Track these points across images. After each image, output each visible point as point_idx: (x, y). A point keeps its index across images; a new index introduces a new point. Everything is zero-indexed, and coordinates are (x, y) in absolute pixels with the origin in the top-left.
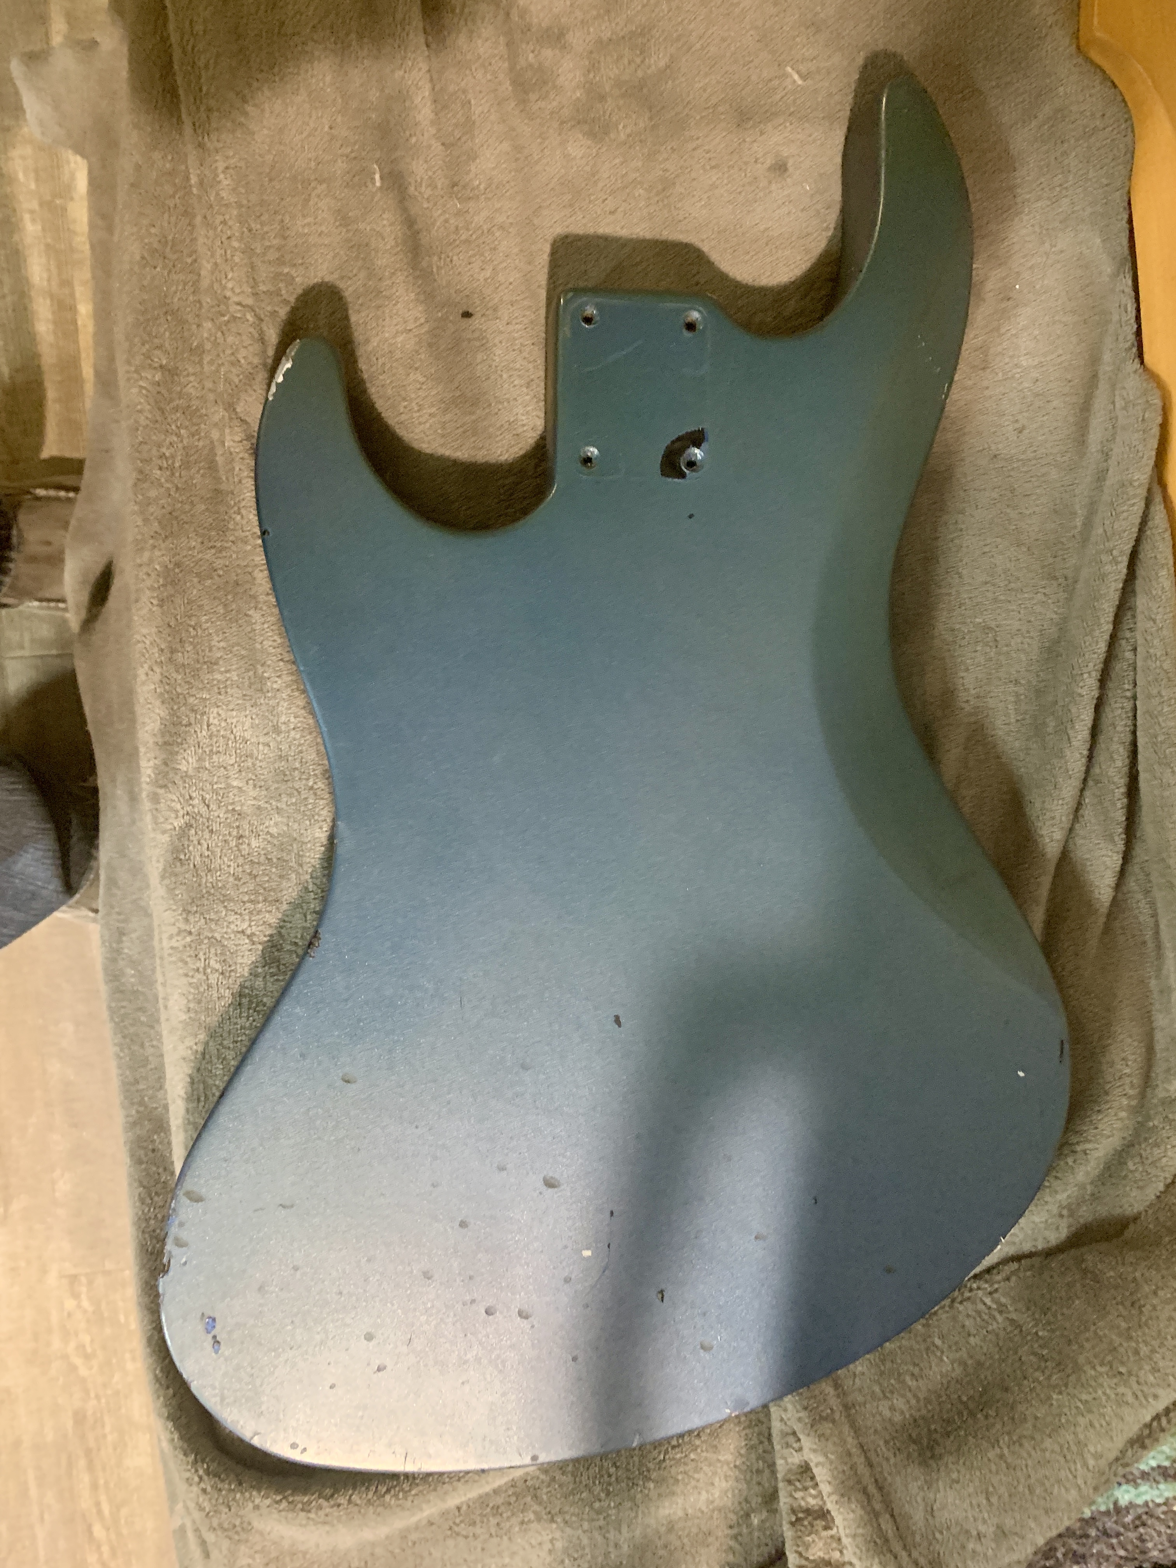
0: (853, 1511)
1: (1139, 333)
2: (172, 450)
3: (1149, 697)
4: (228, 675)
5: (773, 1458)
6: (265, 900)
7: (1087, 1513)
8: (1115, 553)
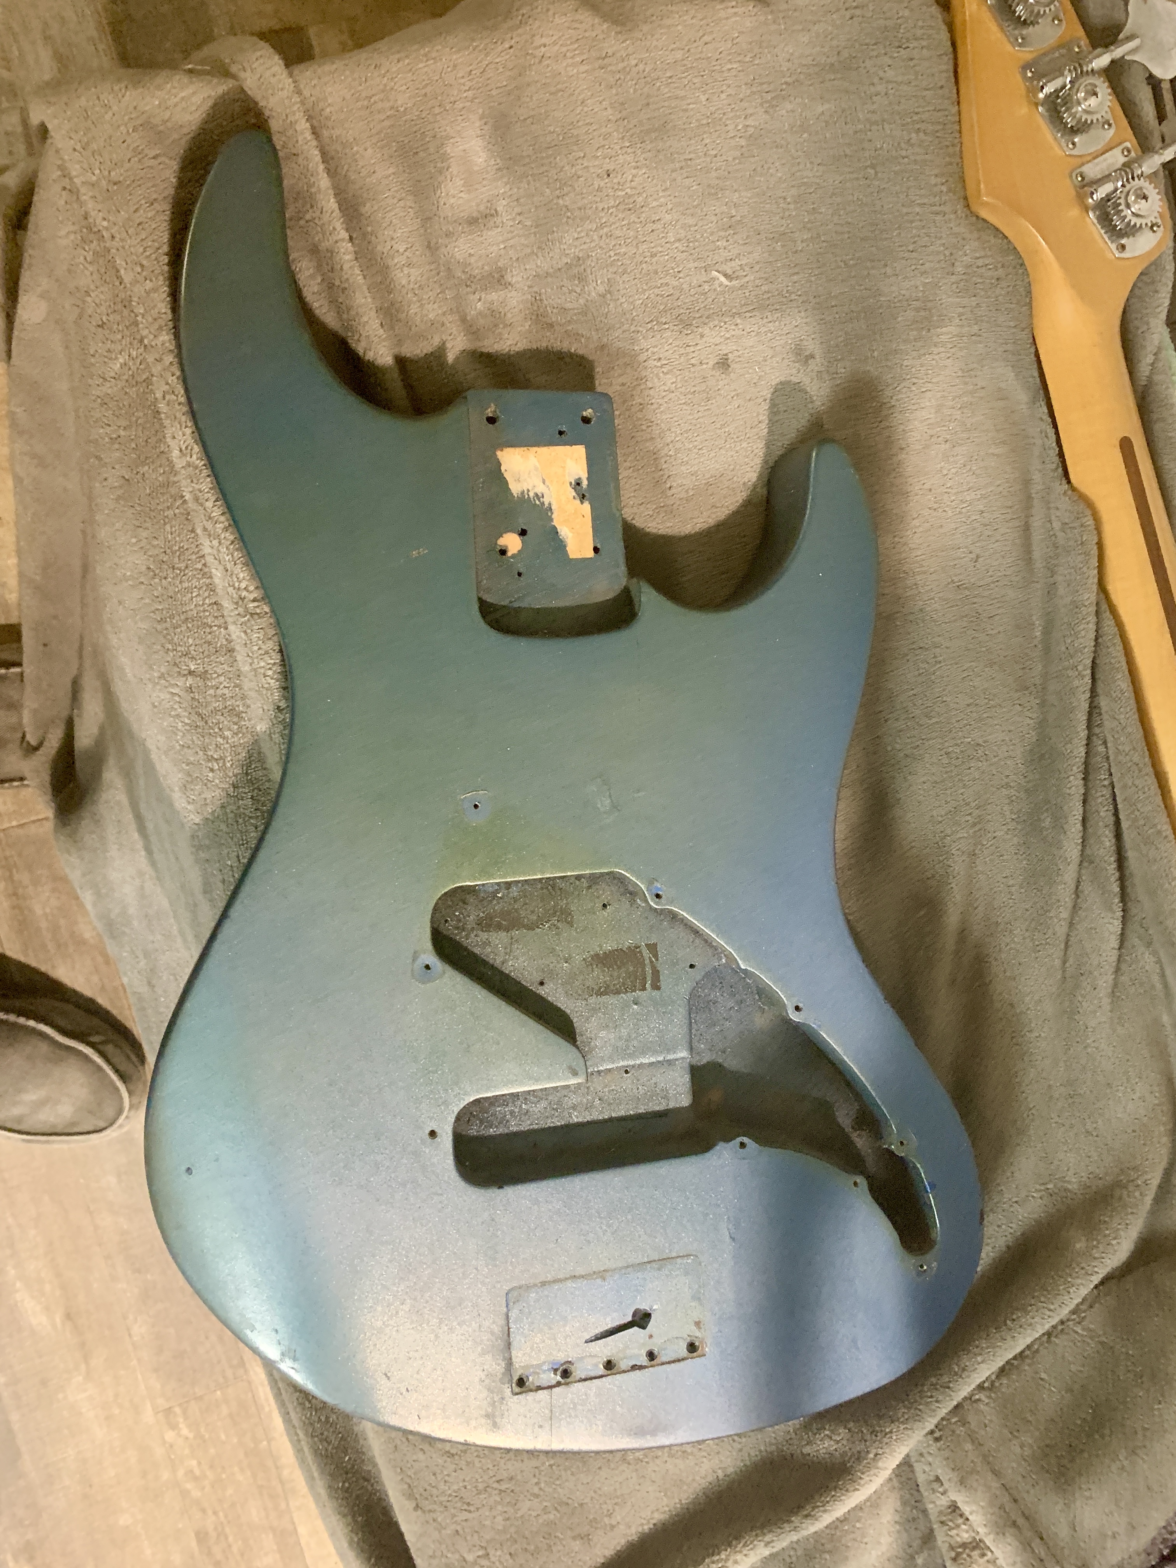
0: (1010, 1544)
1: (1061, 455)
2: (220, 753)
3: (1125, 786)
5: (924, 1504)
8: (1080, 668)
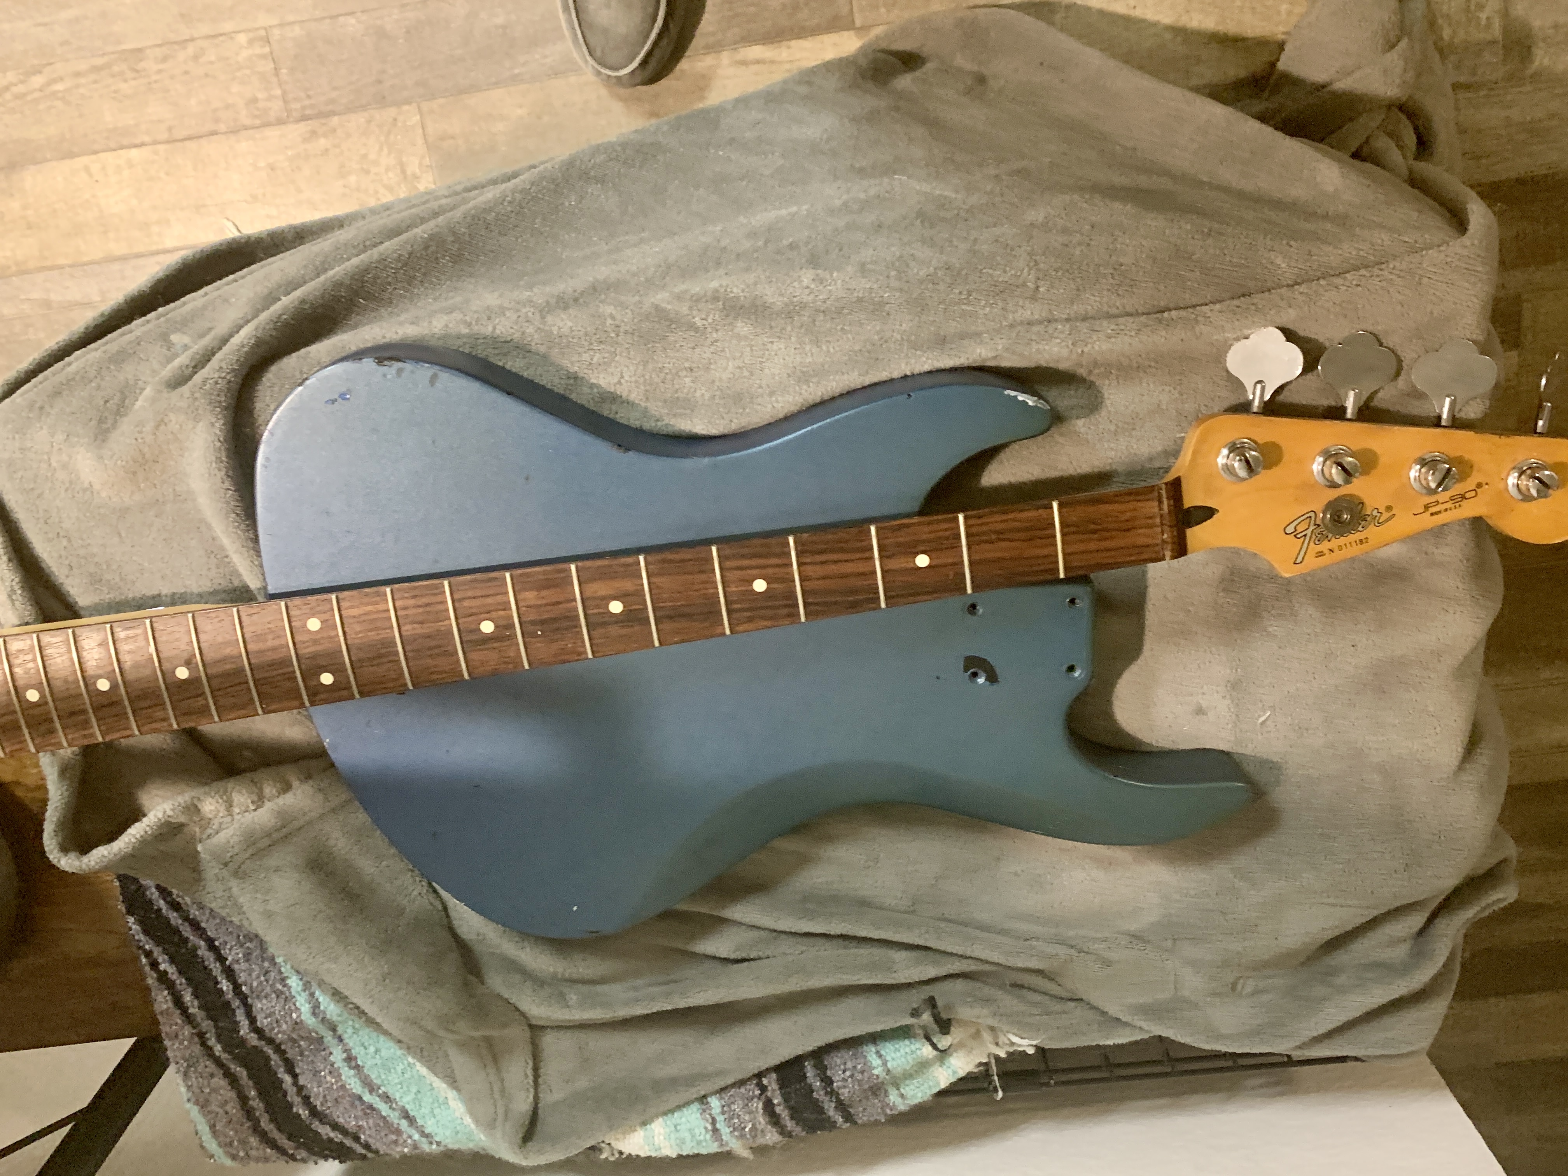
4: (809, 354)
6: (647, 391)
7: (279, 960)
